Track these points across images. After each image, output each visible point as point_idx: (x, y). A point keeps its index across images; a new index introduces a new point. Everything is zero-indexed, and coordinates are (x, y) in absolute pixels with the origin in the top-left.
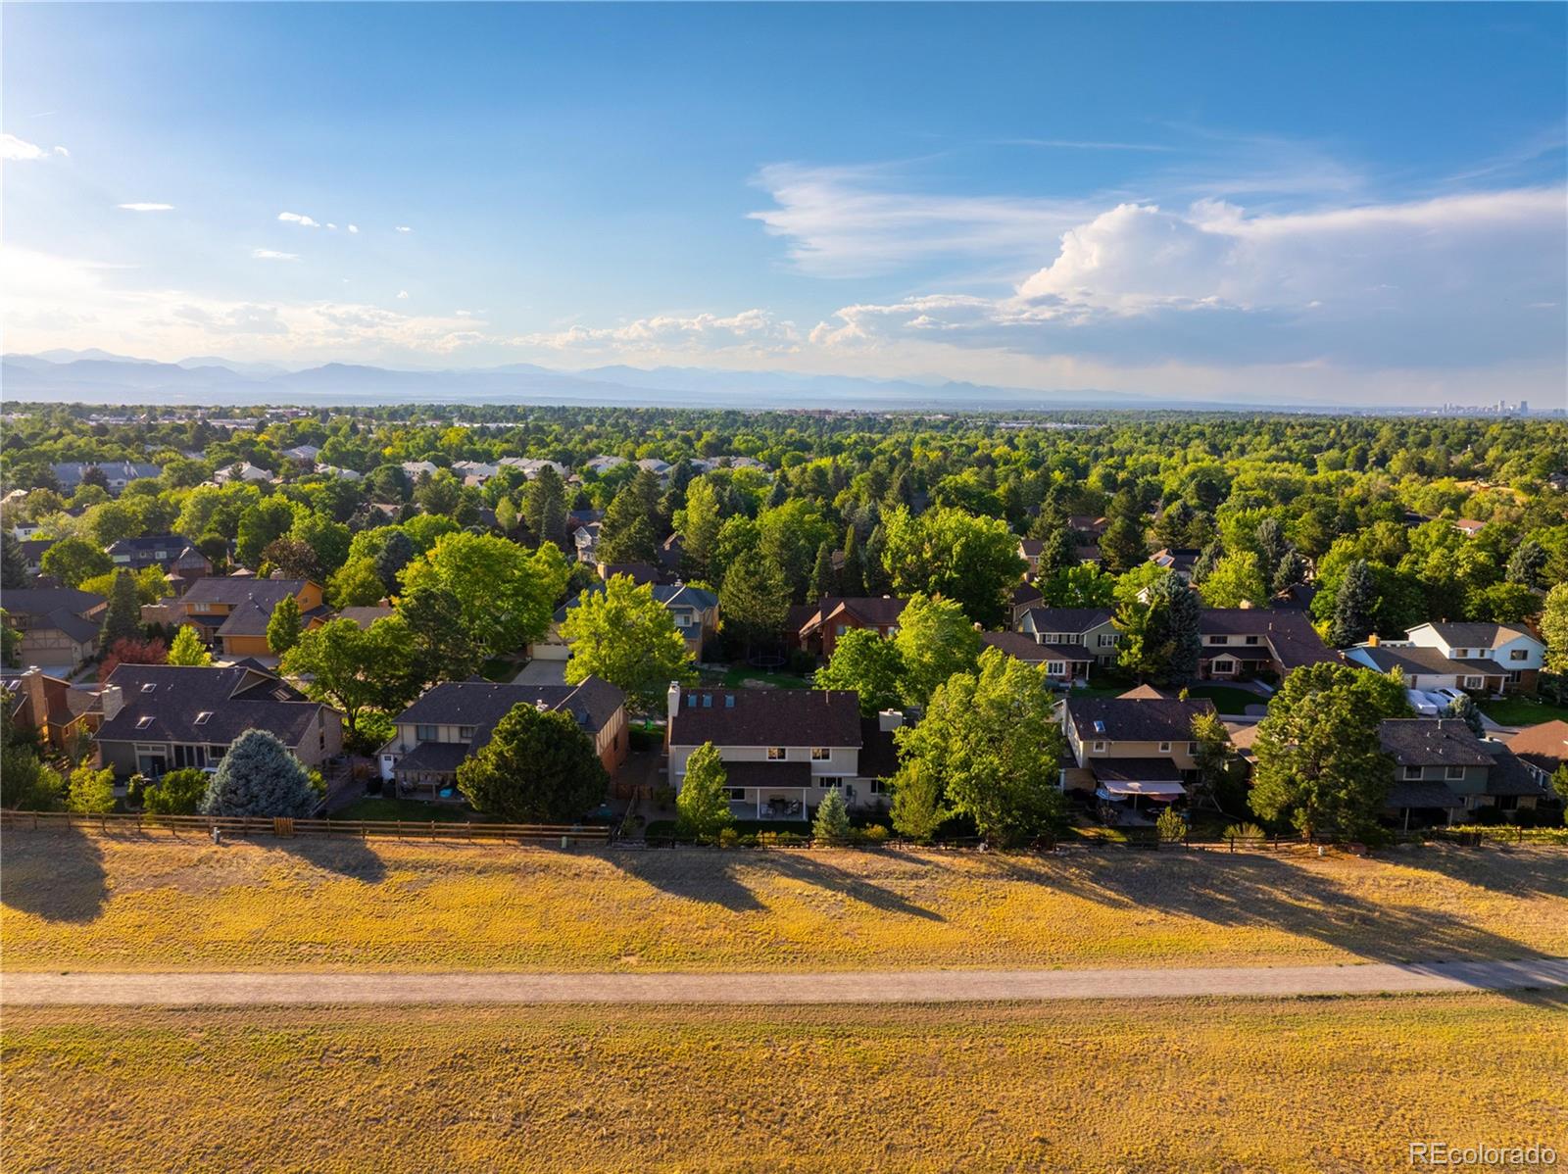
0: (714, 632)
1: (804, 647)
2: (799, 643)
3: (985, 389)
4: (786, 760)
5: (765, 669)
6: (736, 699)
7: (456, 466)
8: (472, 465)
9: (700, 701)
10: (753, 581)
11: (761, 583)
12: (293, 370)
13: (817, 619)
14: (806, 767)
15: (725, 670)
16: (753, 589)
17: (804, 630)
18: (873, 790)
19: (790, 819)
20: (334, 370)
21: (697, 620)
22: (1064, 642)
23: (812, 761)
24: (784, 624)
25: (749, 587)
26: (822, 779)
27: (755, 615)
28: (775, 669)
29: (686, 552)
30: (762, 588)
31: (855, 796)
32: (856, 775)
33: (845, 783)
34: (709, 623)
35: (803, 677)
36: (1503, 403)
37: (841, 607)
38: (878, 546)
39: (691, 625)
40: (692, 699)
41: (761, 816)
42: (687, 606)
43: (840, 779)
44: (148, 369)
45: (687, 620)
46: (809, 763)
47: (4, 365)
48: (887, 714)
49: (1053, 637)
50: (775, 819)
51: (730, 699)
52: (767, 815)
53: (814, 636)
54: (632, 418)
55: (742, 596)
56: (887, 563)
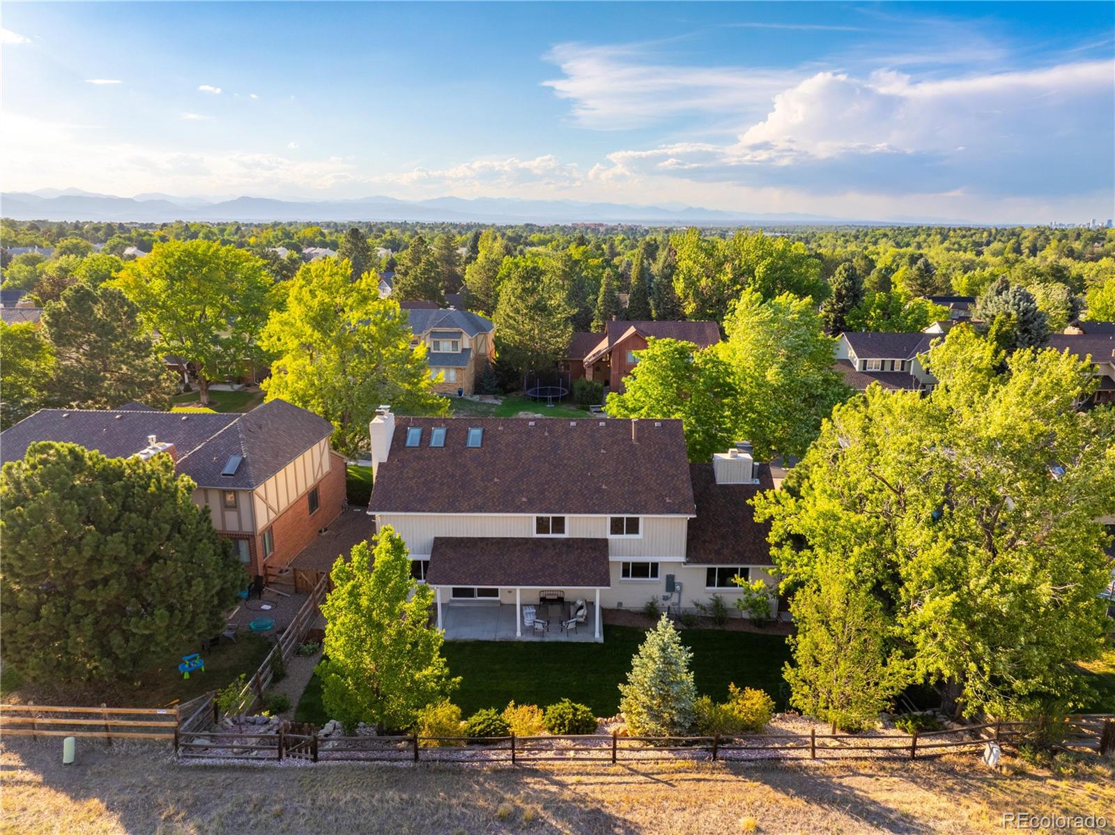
0: (487, 361)
1: (589, 377)
2: (583, 372)
3: (716, 212)
4: (566, 535)
5: (545, 400)
6: (484, 431)
7: (306, 251)
8: (319, 250)
9: (426, 437)
10: (531, 301)
11: (538, 302)
12: (216, 202)
13: (604, 345)
14: (599, 547)
15: (499, 402)
16: (530, 308)
17: (589, 358)
18: (710, 583)
19: (575, 638)
20: (246, 202)
21: (467, 346)
22: (887, 369)
23: (610, 537)
24: (566, 351)
25: (527, 307)
26: (626, 565)
27: (532, 338)
28: (555, 400)
29: (470, 291)
30: (541, 308)
31: (680, 593)
32: (683, 559)
33: (663, 573)
34: (482, 351)
35: (588, 410)
36: (1094, 221)
37: (632, 330)
38: (668, 271)
39: (459, 351)
40: (414, 435)
41: (525, 630)
42: (455, 330)
43: (655, 566)
44: (111, 202)
45: (455, 344)
46: (606, 541)
47: (3, 198)
48: (727, 456)
49: (874, 363)
50: (547, 639)
51: (475, 434)
52: (531, 630)
53: (599, 365)
54: (455, 228)
55: (520, 318)
56: (679, 286)
